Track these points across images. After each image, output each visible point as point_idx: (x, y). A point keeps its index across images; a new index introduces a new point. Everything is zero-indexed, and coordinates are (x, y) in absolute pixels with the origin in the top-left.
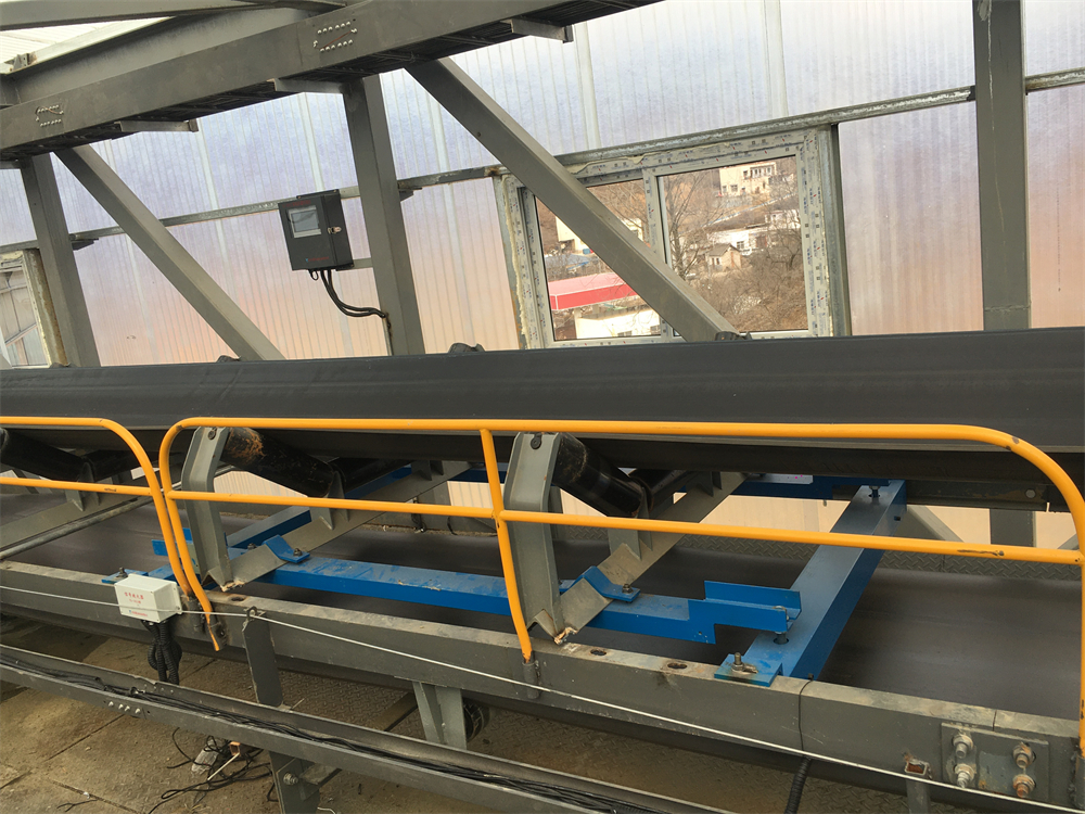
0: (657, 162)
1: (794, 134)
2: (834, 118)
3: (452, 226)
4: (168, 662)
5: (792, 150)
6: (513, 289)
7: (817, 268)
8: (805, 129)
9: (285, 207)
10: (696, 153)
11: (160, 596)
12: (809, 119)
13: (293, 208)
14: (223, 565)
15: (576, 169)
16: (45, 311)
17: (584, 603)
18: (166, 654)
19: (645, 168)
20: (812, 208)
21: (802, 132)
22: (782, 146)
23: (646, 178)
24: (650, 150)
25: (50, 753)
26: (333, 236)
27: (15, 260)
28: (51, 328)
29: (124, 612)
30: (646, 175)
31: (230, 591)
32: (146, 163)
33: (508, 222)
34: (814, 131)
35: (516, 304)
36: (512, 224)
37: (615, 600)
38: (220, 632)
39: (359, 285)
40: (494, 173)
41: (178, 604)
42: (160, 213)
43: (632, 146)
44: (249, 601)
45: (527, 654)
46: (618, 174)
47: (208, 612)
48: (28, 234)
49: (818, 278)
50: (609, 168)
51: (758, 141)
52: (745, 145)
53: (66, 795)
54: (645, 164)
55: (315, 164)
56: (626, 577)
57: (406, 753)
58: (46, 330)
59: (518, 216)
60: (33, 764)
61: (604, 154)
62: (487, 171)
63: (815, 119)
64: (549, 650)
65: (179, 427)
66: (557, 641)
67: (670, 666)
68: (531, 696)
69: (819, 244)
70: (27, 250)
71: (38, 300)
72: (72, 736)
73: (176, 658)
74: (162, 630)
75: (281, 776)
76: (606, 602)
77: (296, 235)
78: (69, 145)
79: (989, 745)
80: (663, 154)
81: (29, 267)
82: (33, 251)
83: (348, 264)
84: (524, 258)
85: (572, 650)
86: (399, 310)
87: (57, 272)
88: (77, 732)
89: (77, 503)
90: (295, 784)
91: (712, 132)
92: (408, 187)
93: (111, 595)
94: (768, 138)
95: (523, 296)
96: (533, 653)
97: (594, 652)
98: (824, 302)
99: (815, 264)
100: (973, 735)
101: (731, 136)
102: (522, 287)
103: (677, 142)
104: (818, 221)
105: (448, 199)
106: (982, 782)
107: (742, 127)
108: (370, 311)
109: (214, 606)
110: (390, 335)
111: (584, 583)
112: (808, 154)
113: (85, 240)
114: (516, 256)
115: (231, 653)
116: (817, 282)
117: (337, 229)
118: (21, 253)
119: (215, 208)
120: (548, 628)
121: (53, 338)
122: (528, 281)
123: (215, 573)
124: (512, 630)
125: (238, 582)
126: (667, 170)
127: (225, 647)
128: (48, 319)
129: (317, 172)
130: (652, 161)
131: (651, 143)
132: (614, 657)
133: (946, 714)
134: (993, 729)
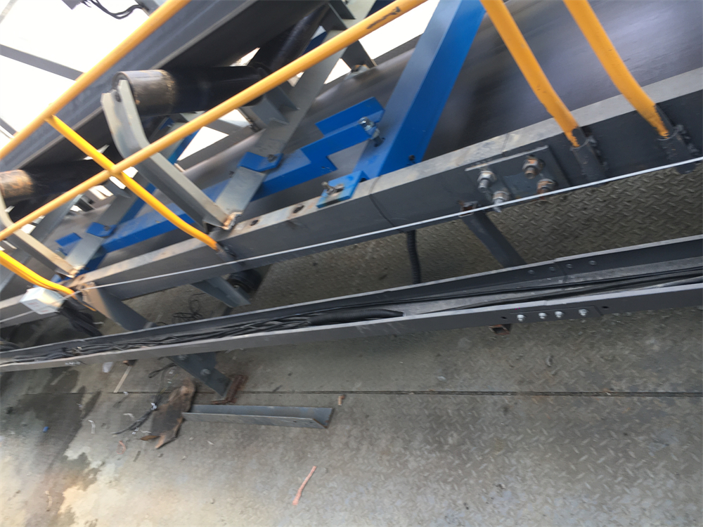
17: (243, 186)
31: (77, 276)
37: (269, 171)
45: (214, 245)
47: (72, 294)
56: (278, 144)
66: (226, 228)
67: (294, 211)
76: (262, 175)
85: (242, 228)
96: (220, 244)
97: (253, 224)
100: (491, 168)
108: (132, 9)
111: (241, 170)
125: (77, 268)
132: (264, 221)
133: (468, 160)
134: (504, 155)
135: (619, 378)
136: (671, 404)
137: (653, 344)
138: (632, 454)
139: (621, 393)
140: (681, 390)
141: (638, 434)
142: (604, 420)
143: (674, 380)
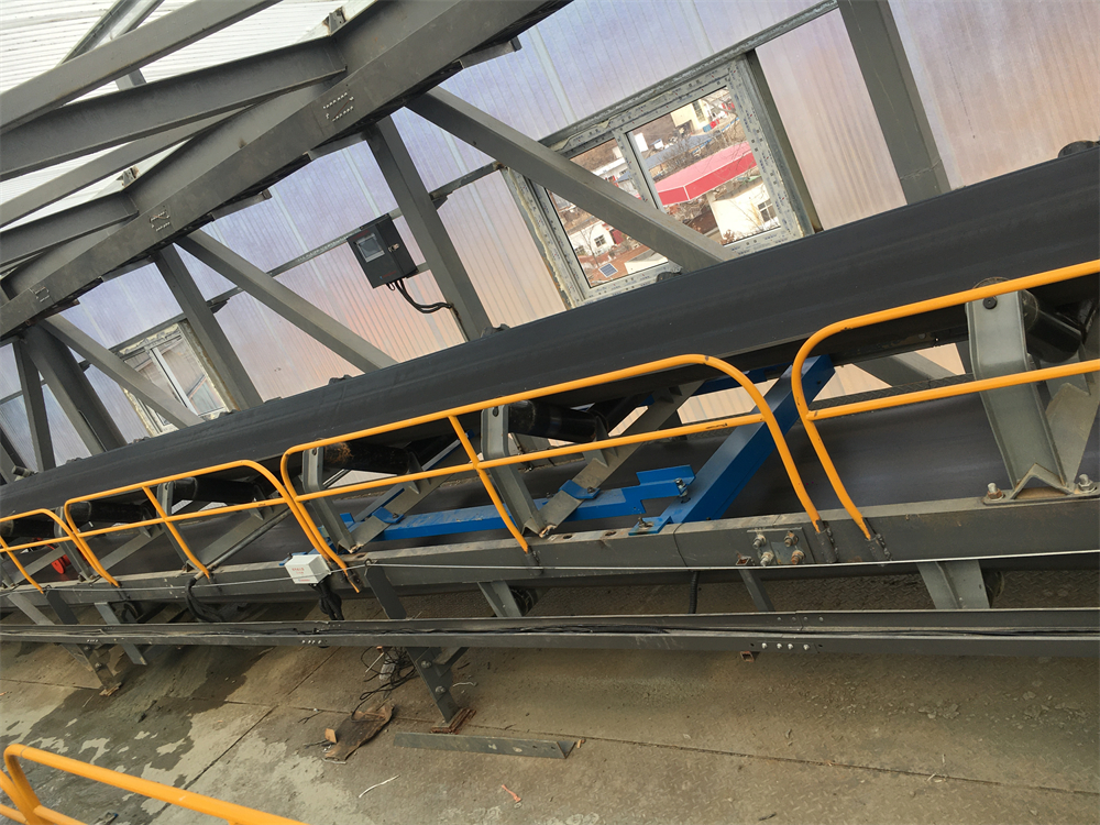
0: (621, 123)
1: (719, 69)
2: (746, 48)
3: (485, 216)
4: (333, 607)
5: (723, 83)
6: (544, 256)
7: (772, 175)
8: (726, 63)
9: (353, 240)
10: (649, 106)
11: (313, 565)
12: (726, 55)
13: (361, 238)
14: (346, 536)
15: (561, 145)
16: (209, 365)
17: (561, 506)
18: (330, 603)
19: (614, 129)
20: (752, 126)
21: (725, 66)
22: (713, 82)
23: (617, 138)
24: (612, 115)
25: (288, 691)
26: (394, 253)
27: (175, 332)
28: (217, 378)
29: (296, 582)
30: (616, 134)
31: (355, 552)
32: (245, 228)
33: (523, 203)
34: (734, 62)
35: (550, 268)
36: (527, 203)
37: (586, 500)
38: (356, 580)
39: (425, 286)
40: (500, 167)
41: (327, 568)
42: (265, 267)
43: (597, 114)
44: (369, 555)
45: (525, 548)
46: (596, 139)
47: (344, 569)
48: (177, 310)
49: (775, 183)
50: (586, 137)
51: (693, 82)
52: (684, 89)
53: (303, 714)
54: (612, 126)
55: (368, 195)
56: (595, 481)
57: (479, 629)
58: (214, 381)
59: (529, 195)
60: (279, 700)
61: (577, 127)
62: (495, 166)
63: (732, 52)
64: (537, 543)
65: (287, 455)
66: (541, 536)
67: (607, 535)
68: (536, 575)
69: (767, 155)
70: (180, 322)
71: (201, 359)
72: (301, 676)
73: (338, 604)
74: (322, 587)
75: (419, 663)
76: (579, 502)
77: (368, 260)
78: (184, 236)
79: (774, 537)
80: (624, 114)
81: (187, 335)
82: (182, 321)
83: (414, 271)
84: (544, 228)
85: (554, 539)
86: (462, 299)
87: (206, 334)
88: (303, 673)
89: (258, 515)
90: (430, 667)
91: (655, 86)
92: (440, 196)
93: (284, 572)
94: (700, 79)
95: (553, 259)
96: (530, 547)
97: (565, 538)
98: (786, 201)
99: (769, 172)
100: (764, 533)
101: (669, 85)
102: (550, 252)
103: (630, 101)
104: (761, 135)
105: (475, 195)
106: (779, 561)
107: (677, 76)
108: (438, 306)
109: (347, 564)
110: (459, 320)
111: (561, 493)
112: (735, 83)
113: (220, 302)
114: (538, 228)
115: (365, 592)
116: (775, 186)
117: (396, 246)
118: (177, 325)
119: (307, 251)
120: (534, 529)
121: (221, 385)
122: (553, 247)
123: (343, 543)
124: (510, 536)
125: (359, 545)
126: (631, 126)
127: (364, 590)
128: (213, 372)
129: (371, 201)
130: (617, 122)
131: (611, 108)
132: (578, 537)
133: (750, 525)
134: (773, 527)
135: (842, 754)
136: (875, 776)
137: (876, 732)
138: (835, 808)
139: (841, 765)
140: (887, 767)
141: (844, 795)
142: (821, 783)
143: (883, 760)
